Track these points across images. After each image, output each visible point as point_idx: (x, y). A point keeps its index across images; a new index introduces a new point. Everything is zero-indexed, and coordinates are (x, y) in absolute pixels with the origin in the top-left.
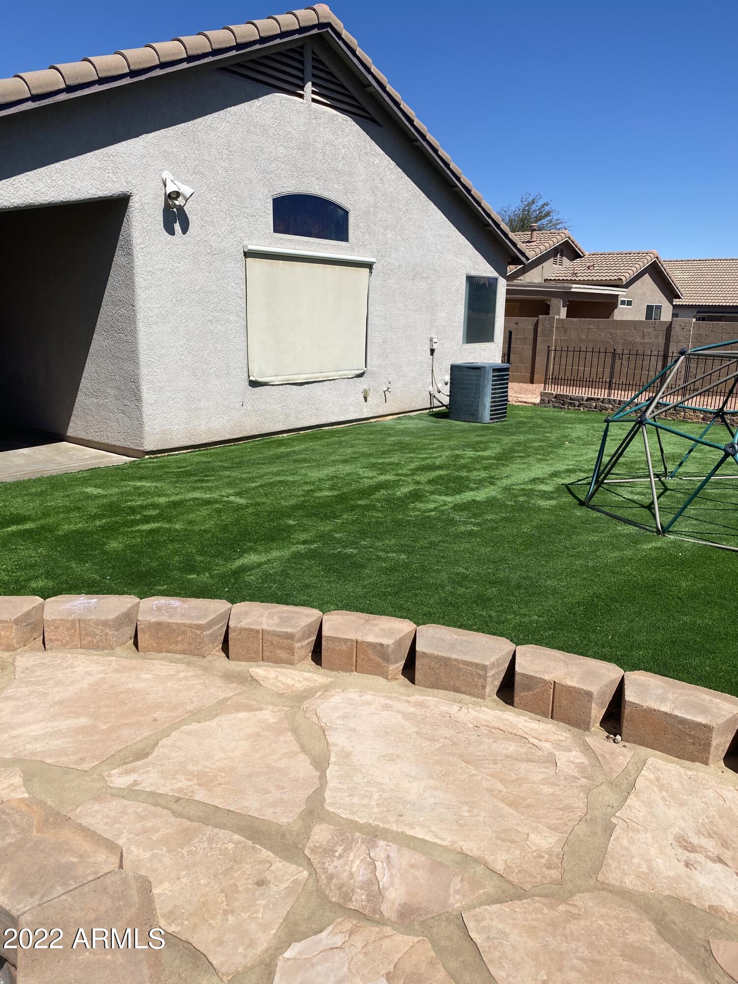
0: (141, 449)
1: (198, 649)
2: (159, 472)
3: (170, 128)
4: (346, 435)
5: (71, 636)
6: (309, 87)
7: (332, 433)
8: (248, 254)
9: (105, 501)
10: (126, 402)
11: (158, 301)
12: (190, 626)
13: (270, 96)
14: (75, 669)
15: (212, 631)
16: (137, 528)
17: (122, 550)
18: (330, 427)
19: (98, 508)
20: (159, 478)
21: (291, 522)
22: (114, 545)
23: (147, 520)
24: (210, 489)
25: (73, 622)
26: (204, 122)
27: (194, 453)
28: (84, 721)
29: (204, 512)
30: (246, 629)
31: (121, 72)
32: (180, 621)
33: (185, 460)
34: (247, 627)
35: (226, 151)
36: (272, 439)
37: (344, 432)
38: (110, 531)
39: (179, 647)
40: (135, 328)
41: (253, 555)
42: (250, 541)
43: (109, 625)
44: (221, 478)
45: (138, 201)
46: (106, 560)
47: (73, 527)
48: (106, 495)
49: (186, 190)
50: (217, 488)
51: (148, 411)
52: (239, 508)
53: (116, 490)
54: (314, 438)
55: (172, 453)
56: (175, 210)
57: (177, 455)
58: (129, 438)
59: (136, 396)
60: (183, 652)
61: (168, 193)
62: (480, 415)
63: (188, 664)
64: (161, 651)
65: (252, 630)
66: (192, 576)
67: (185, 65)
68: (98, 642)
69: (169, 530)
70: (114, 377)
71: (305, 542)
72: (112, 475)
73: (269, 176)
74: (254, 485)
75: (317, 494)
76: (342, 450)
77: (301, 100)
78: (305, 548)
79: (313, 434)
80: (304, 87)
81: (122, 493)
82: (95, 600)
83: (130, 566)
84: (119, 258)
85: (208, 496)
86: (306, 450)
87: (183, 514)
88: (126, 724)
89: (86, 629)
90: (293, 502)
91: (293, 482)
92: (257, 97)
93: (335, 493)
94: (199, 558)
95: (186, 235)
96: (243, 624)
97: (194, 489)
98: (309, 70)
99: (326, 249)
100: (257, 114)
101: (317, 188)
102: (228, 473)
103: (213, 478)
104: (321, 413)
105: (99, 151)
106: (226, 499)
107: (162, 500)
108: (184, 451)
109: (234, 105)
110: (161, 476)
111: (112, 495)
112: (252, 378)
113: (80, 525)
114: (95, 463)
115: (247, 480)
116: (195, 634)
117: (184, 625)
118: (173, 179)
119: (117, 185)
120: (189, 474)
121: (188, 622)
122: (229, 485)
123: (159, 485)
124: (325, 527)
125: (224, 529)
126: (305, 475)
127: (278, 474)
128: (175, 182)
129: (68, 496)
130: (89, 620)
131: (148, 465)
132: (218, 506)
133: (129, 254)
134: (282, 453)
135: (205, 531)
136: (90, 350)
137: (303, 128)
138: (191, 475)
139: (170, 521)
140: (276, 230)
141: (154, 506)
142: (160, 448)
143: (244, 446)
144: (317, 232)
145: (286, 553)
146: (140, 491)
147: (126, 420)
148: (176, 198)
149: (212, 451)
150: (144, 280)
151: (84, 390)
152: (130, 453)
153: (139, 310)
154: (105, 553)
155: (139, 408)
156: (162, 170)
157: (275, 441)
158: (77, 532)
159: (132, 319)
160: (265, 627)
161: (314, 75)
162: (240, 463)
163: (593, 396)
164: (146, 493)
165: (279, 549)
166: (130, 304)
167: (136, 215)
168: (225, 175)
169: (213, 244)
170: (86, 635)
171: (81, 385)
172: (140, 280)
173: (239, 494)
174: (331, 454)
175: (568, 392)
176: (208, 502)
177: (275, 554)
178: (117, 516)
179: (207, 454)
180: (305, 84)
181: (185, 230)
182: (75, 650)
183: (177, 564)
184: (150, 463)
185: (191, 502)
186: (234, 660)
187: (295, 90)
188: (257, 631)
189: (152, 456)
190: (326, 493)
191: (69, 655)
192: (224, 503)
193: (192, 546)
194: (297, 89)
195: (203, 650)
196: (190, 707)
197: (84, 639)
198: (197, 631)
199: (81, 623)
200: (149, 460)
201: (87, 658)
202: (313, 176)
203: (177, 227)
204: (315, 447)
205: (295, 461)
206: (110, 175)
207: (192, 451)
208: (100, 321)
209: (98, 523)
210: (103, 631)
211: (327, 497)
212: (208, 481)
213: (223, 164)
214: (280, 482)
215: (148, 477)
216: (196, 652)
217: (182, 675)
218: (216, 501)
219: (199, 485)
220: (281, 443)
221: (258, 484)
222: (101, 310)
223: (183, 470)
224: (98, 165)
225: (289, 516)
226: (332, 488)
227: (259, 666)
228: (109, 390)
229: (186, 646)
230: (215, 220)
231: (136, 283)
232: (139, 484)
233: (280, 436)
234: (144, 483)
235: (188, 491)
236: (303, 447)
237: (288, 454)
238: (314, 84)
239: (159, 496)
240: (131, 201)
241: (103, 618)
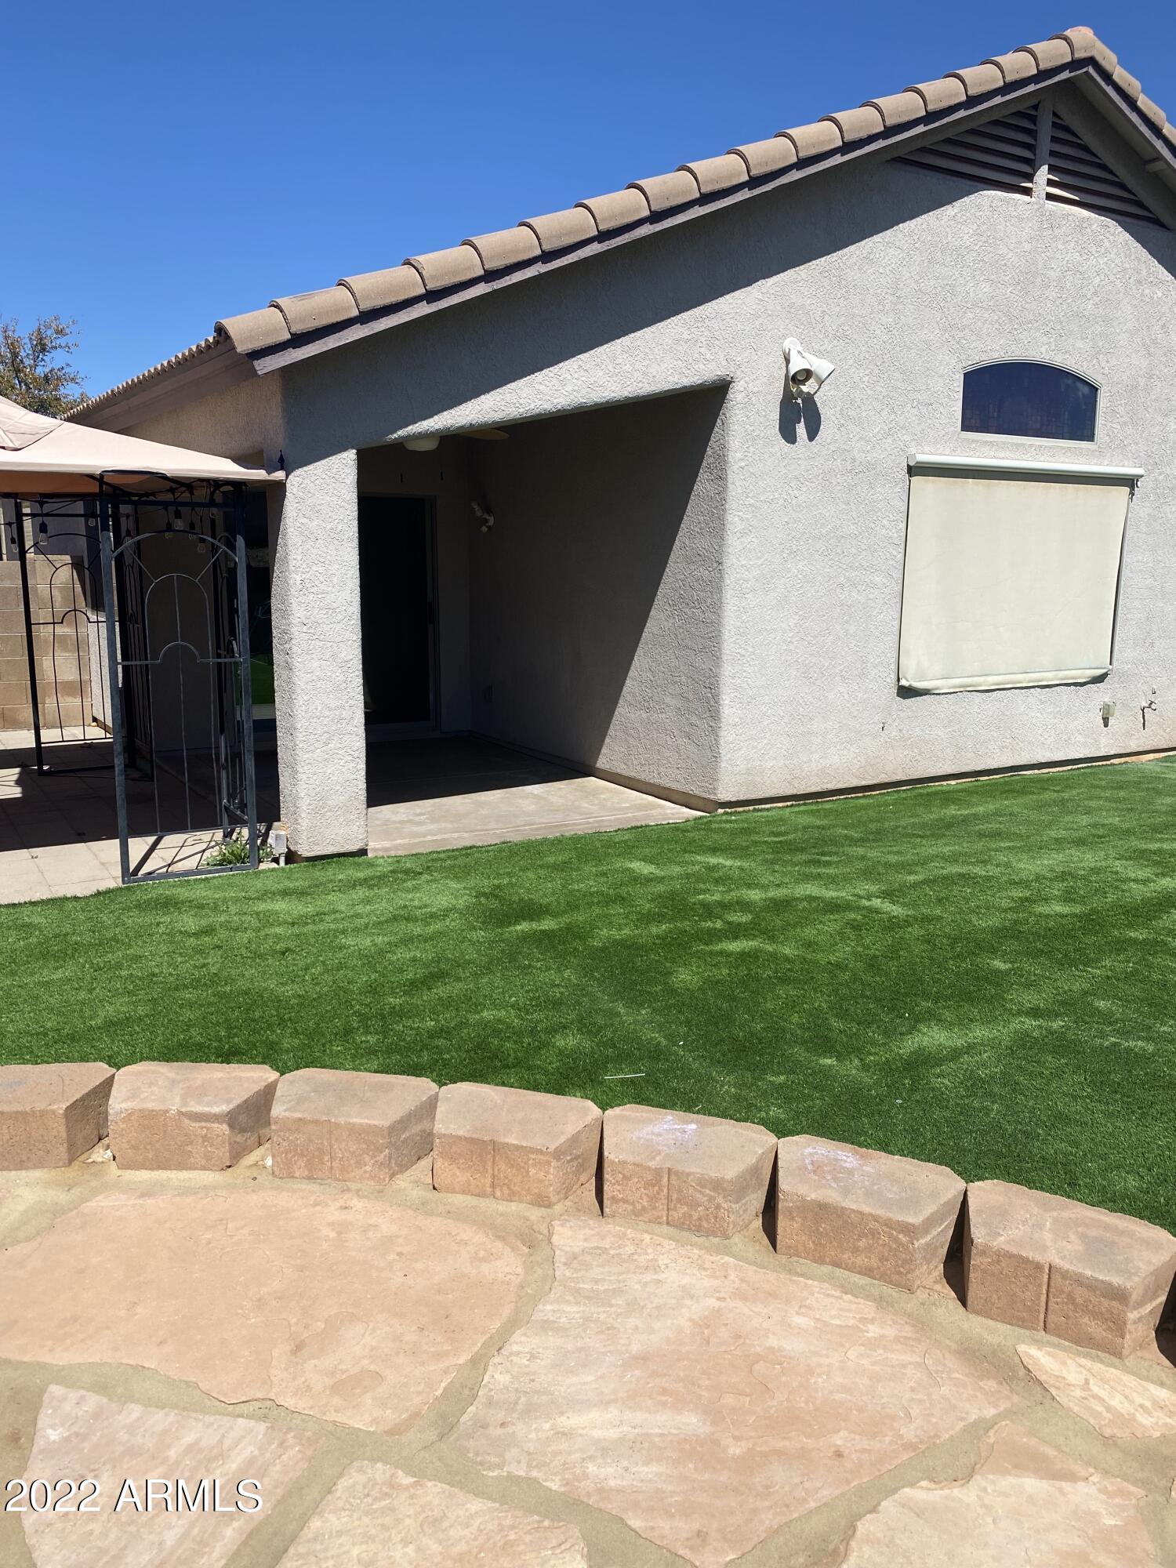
0: (712, 797)
1: (900, 1273)
2: (742, 841)
3: (802, 267)
4: (1071, 787)
5: (653, 1199)
6: (1043, 174)
7: (1044, 784)
8: (914, 470)
9: (660, 888)
10: (694, 719)
11: (759, 555)
12: (888, 1223)
13: (972, 197)
15: (929, 1238)
16: (718, 947)
17: (699, 989)
18: (1036, 771)
19: (653, 900)
20: (742, 852)
21: (999, 964)
22: (685, 977)
23: (735, 932)
24: (833, 880)
25: (658, 1172)
26: (857, 252)
27: (797, 809)
28: (691, 1422)
29: (830, 925)
30: (1010, 1256)
31: (735, 182)
32: (867, 1209)
33: (782, 820)
34: (1014, 1250)
35: (891, 298)
36: (930, 790)
37: (1066, 783)
38: (677, 946)
39: (860, 1260)
40: (720, 599)
41: (936, 1028)
42: (926, 995)
43: (724, 1190)
44: (850, 860)
45: (742, 389)
46: (674, 1005)
47: (616, 935)
48: (663, 878)
49: (821, 366)
50: (846, 879)
51: (728, 736)
52: (892, 925)
53: (677, 870)
54: (1008, 790)
55: (760, 807)
56: (799, 401)
57: (768, 810)
58: (695, 779)
59: (712, 712)
60: (868, 1272)
61: (792, 372)
63: (881, 1302)
64: (820, 1261)
65: (1026, 1261)
66: (828, 1061)
67: (838, 159)
68: (700, 1219)
69: (774, 956)
70: (677, 679)
71: (1035, 1012)
72: (668, 841)
73: (961, 335)
74: (912, 878)
75: (1042, 909)
76: (1068, 818)
77: (1027, 198)
78: (1040, 1027)
79: (1006, 783)
80: (1033, 175)
81: (688, 876)
82: (693, 1126)
83: (716, 1024)
84: (703, 485)
85: (833, 894)
86: (997, 813)
87: (795, 926)
88: (779, 1453)
89: (680, 1191)
90: (994, 921)
91: (988, 879)
92: (949, 201)
93: (1078, 909)
94: (835, 1023)
95: (813, 442)
96: (1001, 1242)
97: (807, 878)
98: (1045, 145)
99: (1053, 456)
100: (948, 230)
101: (1043, 350)
102: (861, 851)
103: (835, 858)
104: (1022, 745)
105: (689, 313)
106: (867, 903)
107: (755, 895)
108: (780, 805)
109: (911, 219)
110: (747, 847)
111: (672, 878)
112: (903, 682)
113: (626, 931)
114: (638, 818)
115: (898, 868)
116: (896, 1240)
117: (876, 1218)
118: (801, 349)
119: (712, 366)
120: (793, 848)
121: (881, 1212)
122: (868, 874)
123: (746, 865)
124: (1074, 982)
125: (872, 964)
126: (1008, 865)
127: (953, 859)
128: (804, 354)
129: (604, 874)
130: (688, 1174)
131: (723, 825)
132: (853, 916)
133: (721, 478)
134: (953, 817)
135: (838, 966)
136: (644, 634)
137: (1027, 247)
138: (797, 850)
139: (772, 939)
140: (966, 426)
141: (744, 906)
142: (742, 798)
143: (880, 798)
144: (1038, 425)
145: (1004, 1031)
146: (716, 875)
147: (692, 748)
148: (803, 382)
149: (828, 806)
150: (742, 519)
151: (629, 698)
152: (693, 802)
153: (728, 570)
154: (672, 991)
155: (714, 731)
156: (785, 337)
157: (936, 793)
158: (622, 943)
159: (715, 586)
160: (1057, 1261)
161: (1052, 153)
162: (878, 832)
164: (725, 880)
165: (989, 1020)
166: (715, 562)
167: (738, 412)
168: (885, 337)
169: (857, 456)
170: (679, 1200)
171: (625, 689)
172: (735, 520)
173: (888, 895)
174: (1050, 825)
176: (834, 907)
177: (980, 1033)
178: (684, 919)
179: (818, 811)
180: (1035, 170)
181: (812, 434)
182: (656, 1227)
183: (798, 1032)
184: (727, 822)
185: (805, 903)
186: (978, 1313)
187: (1016, 181)
188: (1038, 1267)
189: (729, 810)
190: (1059, 908)
191: (647, 1237)
192: (864, 912)
193: (819, 995)
194: (1021, 179)
195: (909, 1276)
196: (909, 1432)
197: (675, 1209)
198: (901, 1236)
199: (673, 1177)
200: (724, 818)
201: (682, 1251)
202: (1038, 329)
203: (801, 429)
204: (1016, 809)
205: (981, 835)
206: (702, 350)
207: (792, 805)
208: (663, 590)
209: (654, 930)
210: (711, 1199)
211: (1063, 916)
212: (828, 864)
213: (884, 320)
214: (962, 876)
215: (726, 850)
216: (895, 1277)
217: (873, 1331)
218: (847, 907)
219: (814, 870)
220: (948, 798)
221: (920, 878)
222: (667, 570)
223: (781, 839)
224: (686, 336)
225: (993, 951)
226: (1068, 897)
227: (1040, 1344)
228: (668, 700)
229: (874, 1262)
230: (864, 414)
231: (728, 526)
232: (713, 861)
233: (945, 783)
234: (721, 861)
235: (797, 882)
236: (991, 807)
237: (965, 820)
238: (1052, 169)
239: (749, 886)
240: (731, 391)
241: (713, 1175)
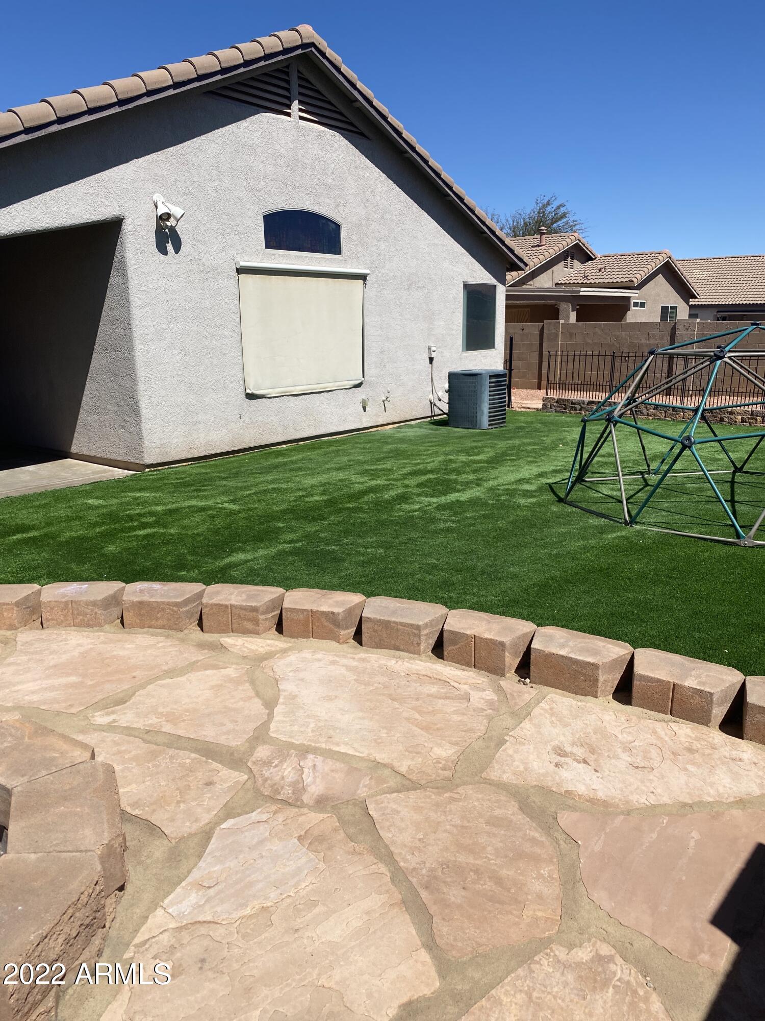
0: (141, 462)
1: (176, 624)
2: (158, 484)
3: (159, 153)
4: (344, 444)
5: (65, 616)
6: (296, 105)
7: (330, 443)
8: (241, 271)
9: (105, 510)
10: (126, 417)
11: (153, 319)
12: (169, 604)
13: (257, 116)
14: (68, 642)
15: (187, 608)
16: (135, 533)
17: (119, 552)
18: (330, 438)
19: (98, 516)
20: (158, 489)
21: (280, 525)
22: (112, 548)
23: (144, 526)
24: (206, 497)
25: (66, 603)
26: (192, 145)
27: (194, 466)
28: (73, 679)
29: (198, 518)
30: (216, 605)
31: (109, 102)
32: (159, 600)
33: (184, 472)
34: (217, 602)
35: (215, 172)
36: (271, 451)
37: (342, 442)
38: (109, 536)
39: (160, 622)
40: (132, 345)
41: (240, 554)
42: (239, 542)
43: (98, 605)
44: (217, 487)
45: (130, 223)
46: (103, 561)
47: (74, 534)
48: (107, 505)
49: (177, 211)
50: (213, 496)
51: (147, 425)
52: (232, 513)
53: (117, 501)
54: (312, 448)
55: (172, 466)
56: (167, 230)
57: (177, 467)
58: (130, 453)
59: (136, 413)
60: (163, 627)
61: (159, 215)
62: (479, 422)
63: (167, 637)
64: (143, 627)
65: (222, 605)
66: (182, 573)
67: (171, 92)
68: (88, 621)
69: (164, 534)
70: (112, 394)
71: (291, 542)
72: (113, 488)
73: (259, 194)
74: (248, 492)
75: (307, 499)
76: (338, 458)
77: (288, 118)
78: (290, 547)
79: (312, 444)
80: (291, 105)
81: (122, 503)
82: (86, 586)
83: (126, 566)
84: (114, 279)
85: (203, 504)
86: (303, 459)
87: (179, 520)
88: (108, 681)
89: (78, 609)
90: (283, 506)
91: (287, 489)
92: (244, 118)
93: (326, 498)
94: (190, 558)
95: (178, 254)
96: (215, 601)
97: (191, 498)
98: (295, 89)
99: (319, 263)
100: (245, 134)
101: (307, 203)
102: (224, 483)
103: (210, 487)
104: (320, 424)
105: (92, 177)
106: (220, 506)
107: (160, 508)
108: (184, 464)
109: (222, 127)
110: (160, 487)
111: (112, 505)
112: (248, 391)
113: (81, 532)
114: (97, 477)
115: (241, 489)
116: (173, 610)
117: (163, 603)
118: (164, 201)
119: (110, 209)
120: (186, 485)
121: (166, 600)
122: (224, 493)
123: (157, 495)
124: (311, 528)
125: (216, 532)
126: (299, 482)
127: (273, 482)
128: (166, 204)
129: (71, 507)
130: (80, 601)
131: (148, 477)
132: (211, 512)
133: (124, 275)
134: (279, 462)
135: (198, 534)
136: (90, 368)
137: (292, 146)
138: (189, 485)
139: (165, 527)
140: (268, 246)
141: (151, 514)
142: (159, 461)
143: (243, 457)
144: (309, 246)
145: (272, 551)
146: (139, 501)
147: (127, 435)
148: (168, 219)
149: (211, 463)
150: (140, 299)
151: (86, 408)
152: (131, 466)
153: (134, 328)
154: (103, 555)
155: (138, 423)
156: (154, 193)
157: (274, 452)
158: (78, 538)
159: (128, 337)
160: (233, 602)
161: (300, 94)
162: (237, 473)
163: (594, 400)
164: (145, 503)
165: (266, 548)
166: (127, 324)
167: (129, 236)
168: (215, 195)
169: (205, 263)
170: (78, 614)
171: (82, 403)
172: (136, 299)
173: (233, 501)
174: (326, 463)
175: (569, 396)
176: (203, 509)
177: (261, 552)
178: (116, 523)
179: (206, 466)
180: (292, 102)
181: (177, 249)
182: (68, 628)
183: (169, 563)
184: (151, 475)
185: (187, 509)
186: (207, 632)
187: (281, 108)
188: (226, 606)
189: (153, 469)
190: (317, 498)
191: (64, 632)
192: (218, 510)
193: (184, 547)
194: (284, 107)
195: (180, 624)
196: (165, 668)
197: (77, 618)
198: (174, 608)
199: (73, 604)
200: (150, 473)
201: (79, 633)
202: (302, 192)
203: (170, 247)
204: (312, 457)
205: (291, 470)
206: (103, 200)
207: (191, 464)
208: (98, 341)
209: (97, 530)
210: (92, 610)
211: (317, 501)
212: (205, 490)
213: (213, 185)
214: (274, 489)
215: (147, 489)
216: (175, 626)
217: (161, 645)
218: (210, 508)
219: (196, 494)
220: (279, 454)
221: (253, 492)
222: (99, 329)
223: (181, 481)
224: (90, 191)
225: (279, 520)
226: (323, 493)
227: (229, 637)
228: (109, 407)
229: (165, 622)
230: (207, 238)
231: (132, 303)
232: (138, 495)
233: (279, 447)
234: (143, 494)
235: (185, 500)
236: (300, 456)
237: (285, 464)
238: (300, 102)
239: (157, 505)
240: (124, 224)
241: (92, 599)
